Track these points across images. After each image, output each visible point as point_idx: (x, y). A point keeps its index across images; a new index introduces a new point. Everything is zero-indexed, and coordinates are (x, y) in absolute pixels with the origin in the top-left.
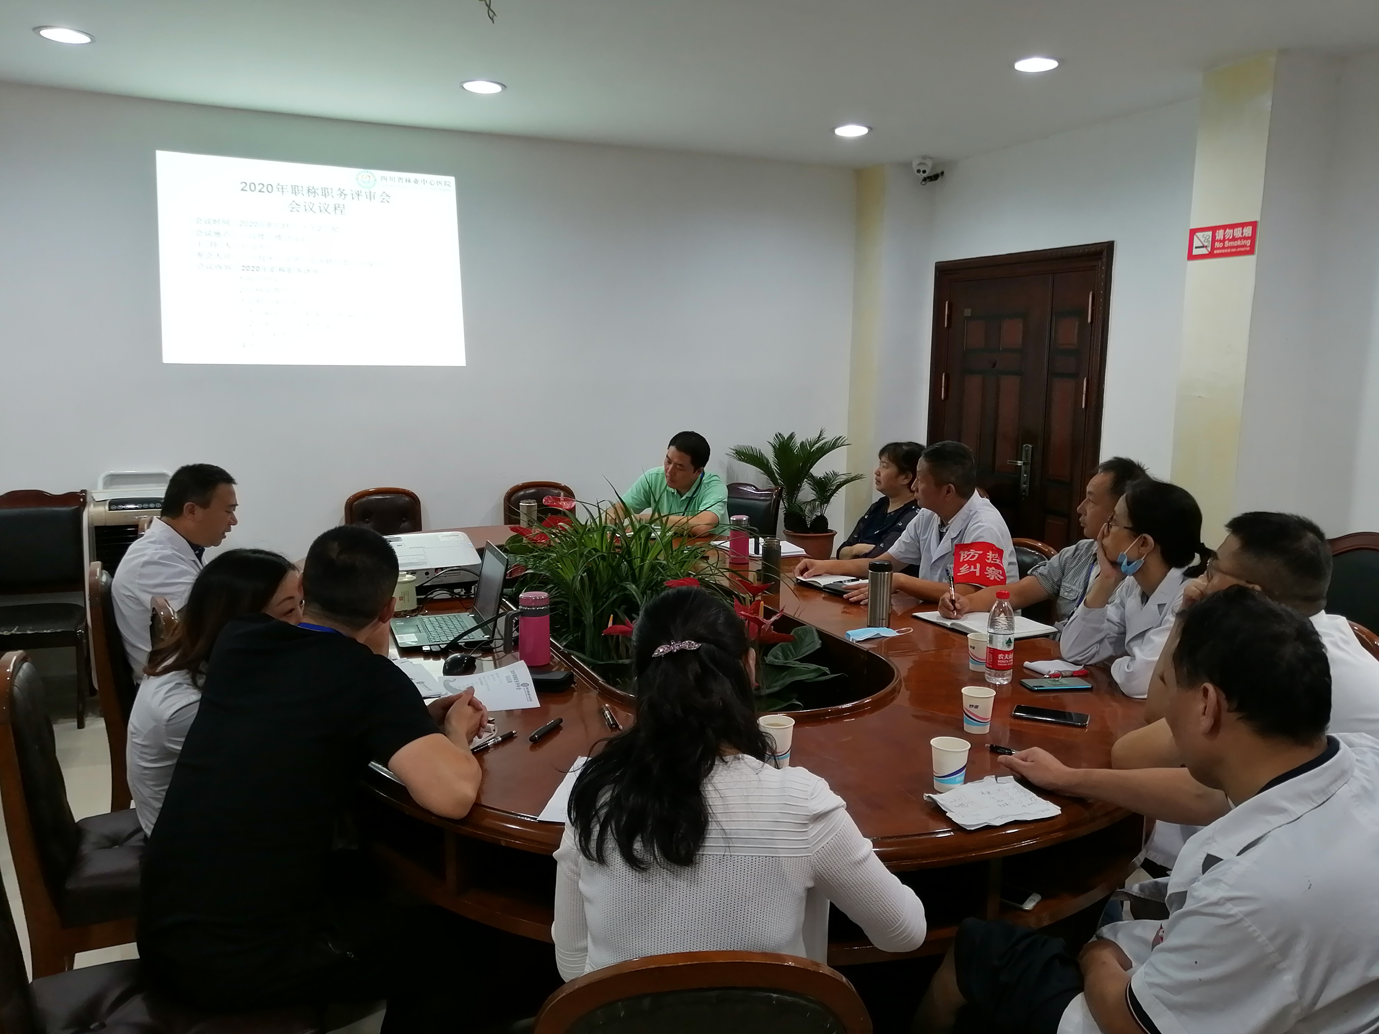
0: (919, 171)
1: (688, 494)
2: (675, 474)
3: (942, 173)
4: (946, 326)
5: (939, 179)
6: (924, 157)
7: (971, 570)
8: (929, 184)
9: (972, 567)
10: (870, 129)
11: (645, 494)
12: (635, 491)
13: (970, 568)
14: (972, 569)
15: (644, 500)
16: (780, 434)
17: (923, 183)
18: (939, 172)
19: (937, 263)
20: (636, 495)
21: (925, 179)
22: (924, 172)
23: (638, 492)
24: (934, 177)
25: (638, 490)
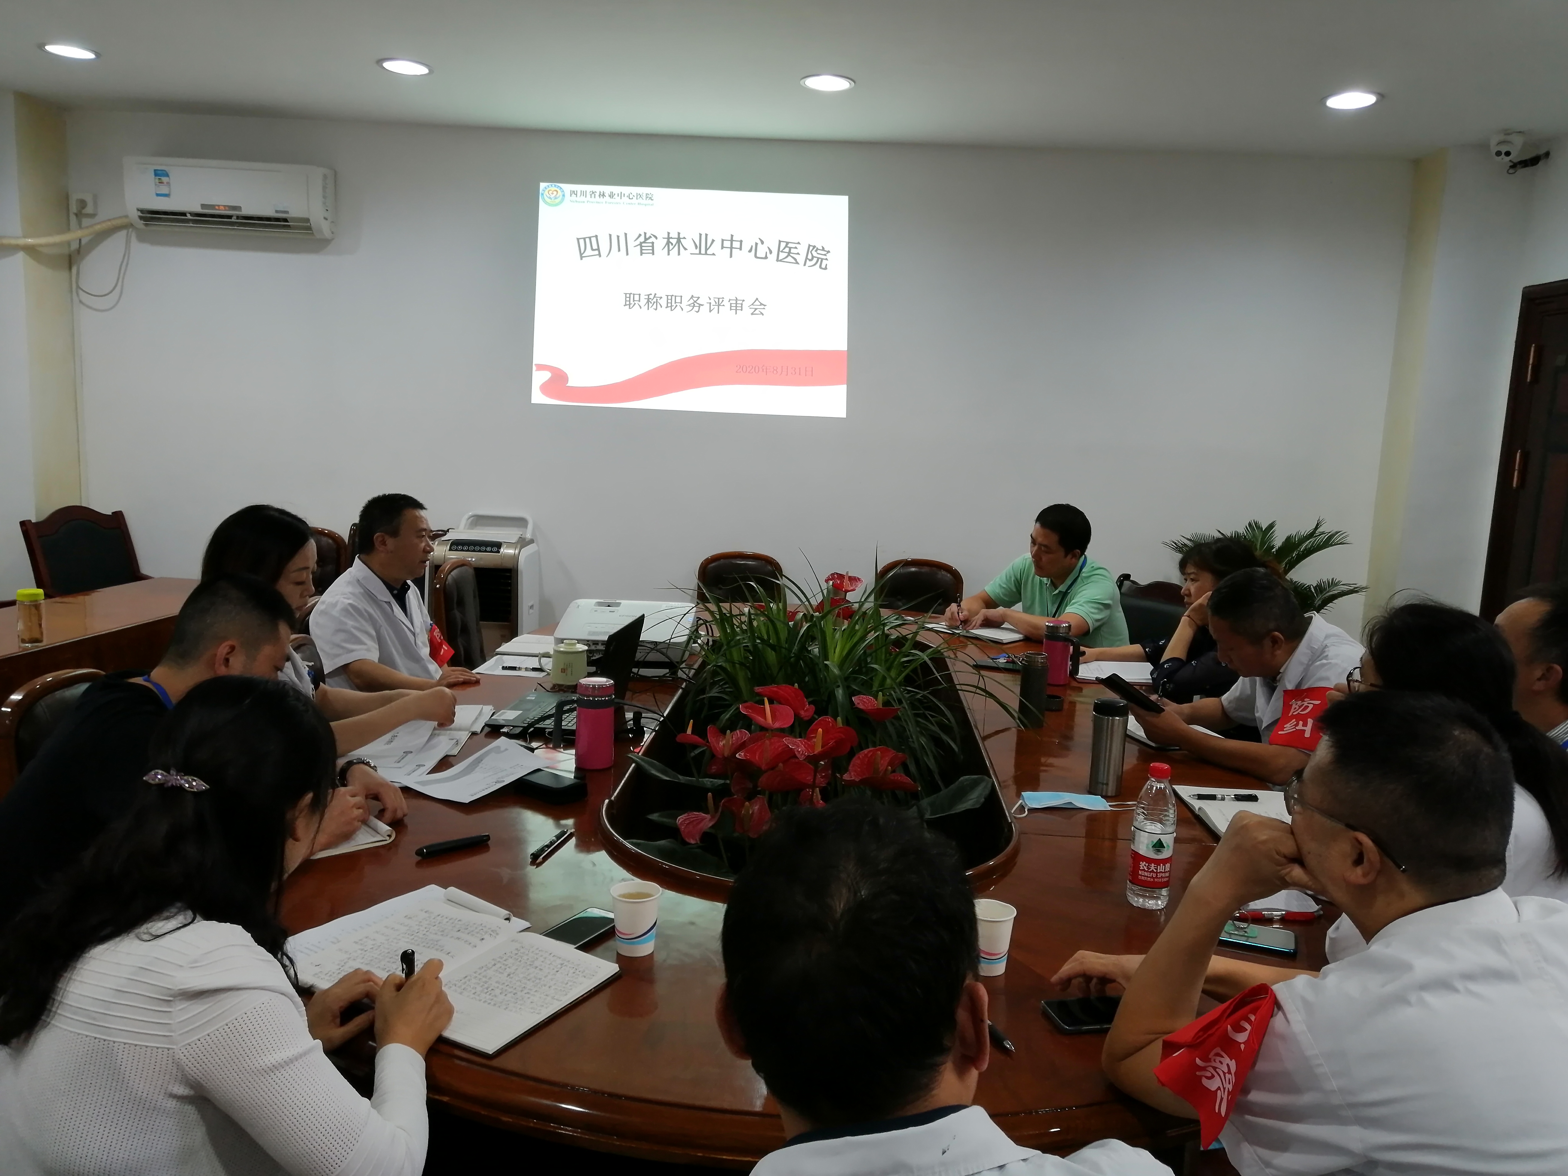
0: (1499, 153)
1: (1063, 588)
2: (1041, 559)
3: (1547, 154)
4: (1529, 380)
5: (1541, 163)
6: (1507, 132)
7: (1297, 728)
8: (1522, 172)
9: (1301, 723)
10: (1381, 96)
11: (1016, 582)
12: (1005, 577)
13: (1297, 725)
14: (1300, 727)
15: (1014, 590)
16: (1256, 524)
17: (1511, 171)
18: (1542, 151)
19: (1526, 287)
20: (1006, 584)
21: (1514, 166)
22: (1508, 154)
23: (1008, 580)
24: (1534, 161)
25: (1008, 578)
